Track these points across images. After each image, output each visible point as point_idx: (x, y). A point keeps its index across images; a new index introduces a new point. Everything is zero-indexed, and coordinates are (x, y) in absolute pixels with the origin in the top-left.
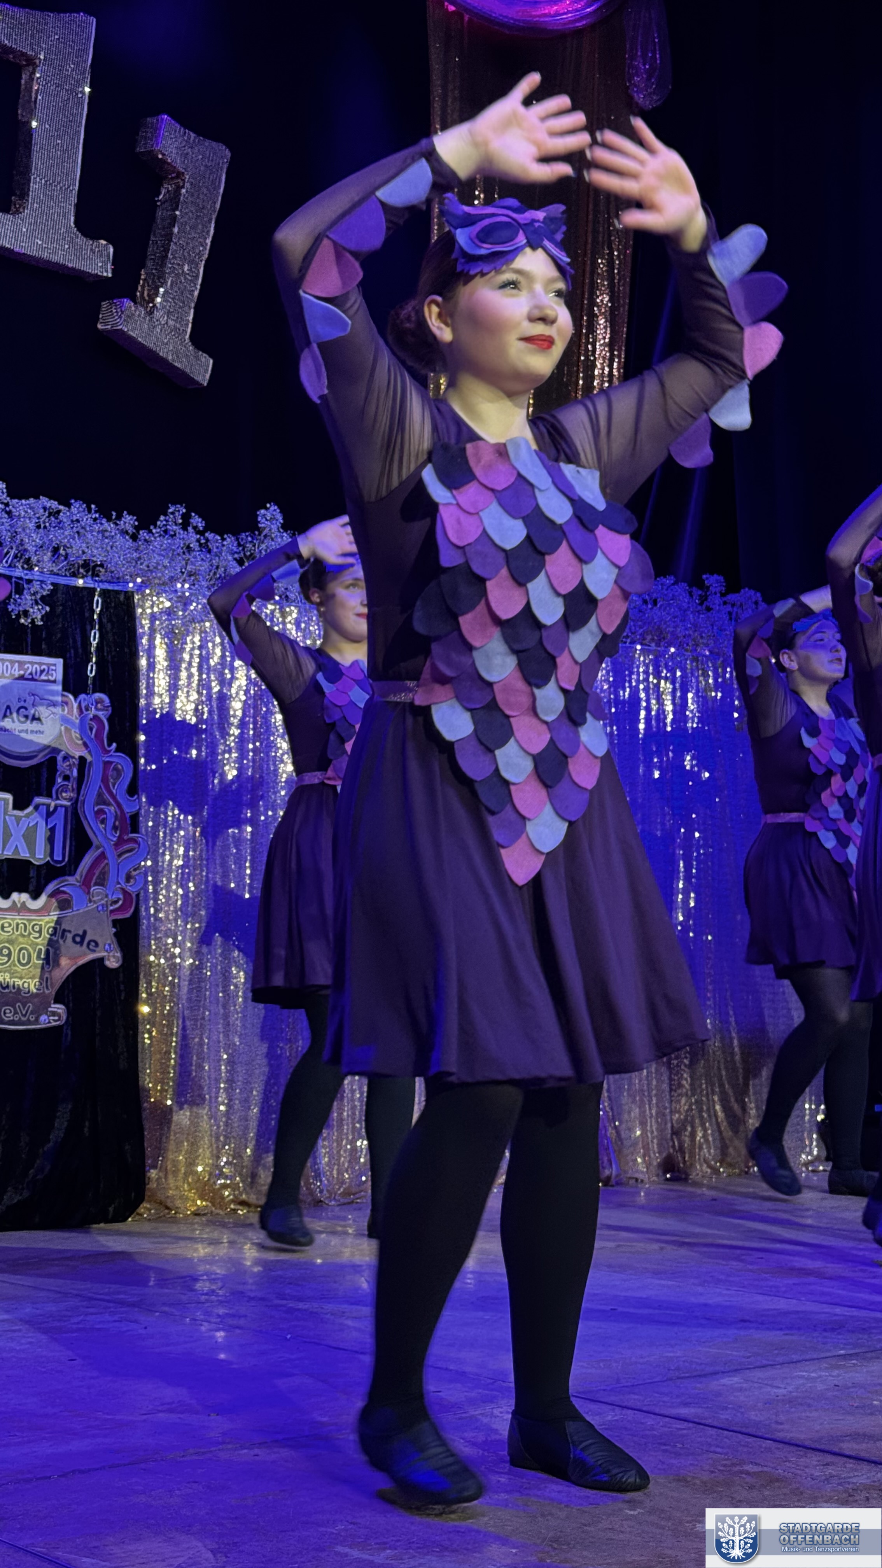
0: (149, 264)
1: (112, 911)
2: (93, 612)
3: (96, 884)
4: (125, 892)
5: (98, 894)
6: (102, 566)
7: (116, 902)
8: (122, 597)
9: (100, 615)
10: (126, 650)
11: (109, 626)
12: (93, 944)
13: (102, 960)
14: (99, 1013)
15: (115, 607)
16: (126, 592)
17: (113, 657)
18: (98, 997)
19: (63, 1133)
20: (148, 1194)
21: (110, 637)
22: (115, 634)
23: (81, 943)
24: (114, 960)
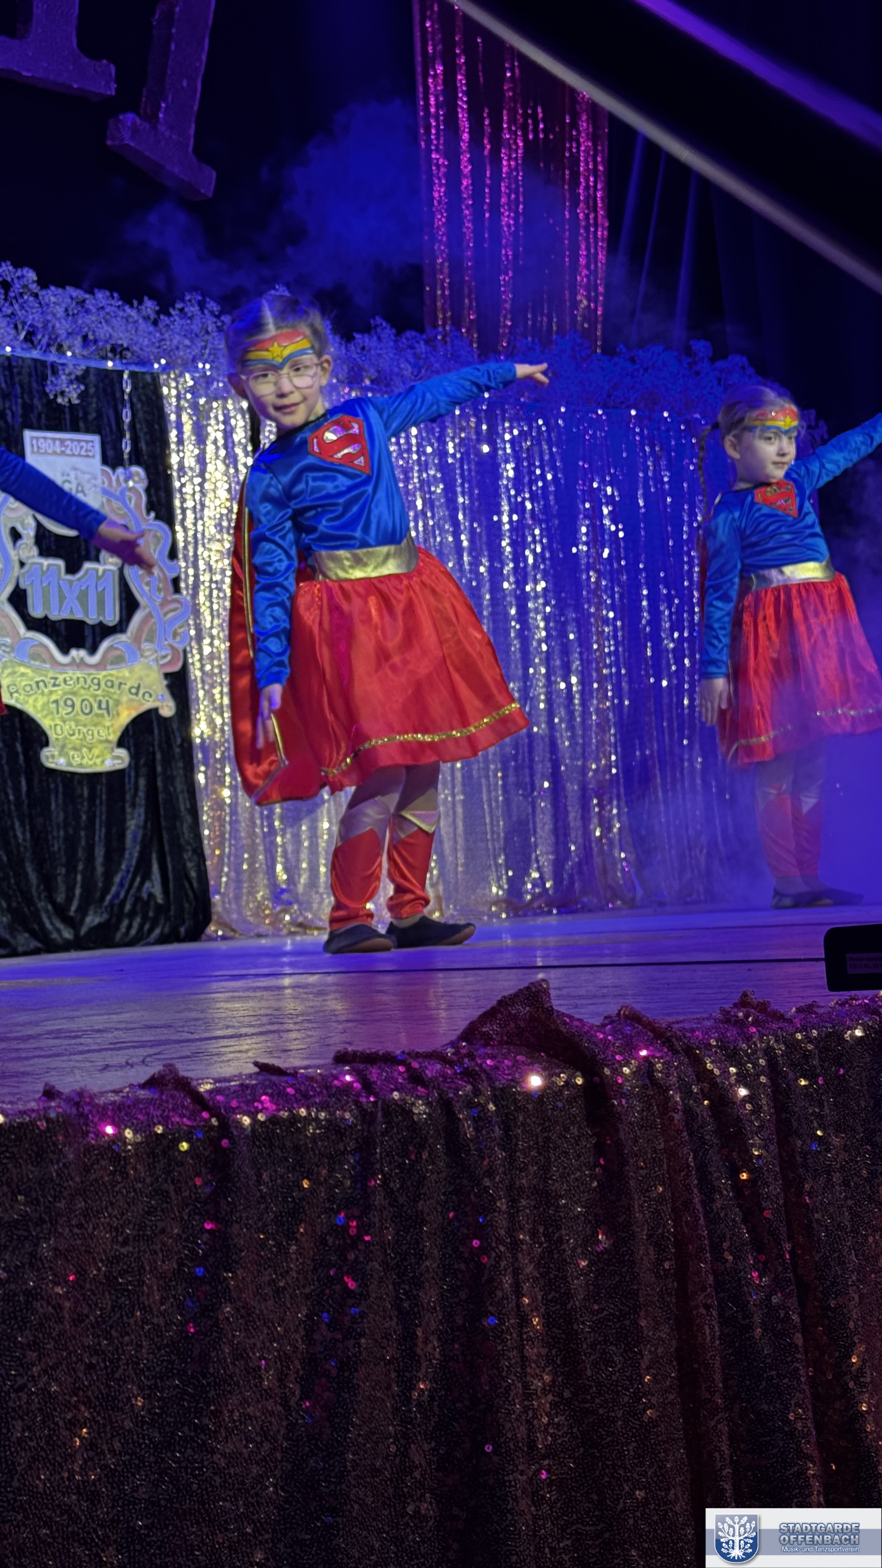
0: (150, 82)
1: (163, 666)
2: (123, 392)
3: (147, 640)
4: (172, 648)
5: (149, 650)
6: (127, 349)
7: (164, 657)
8: (148, 378)
9: (130, 395)
10: (156, 427)
11: (139, 406)
12: (147, 695)
13: (156, 710)
14: (158, 756)
15: (144, 387)
16: (152, 374)
17: (145, 434)
18: (156, 743)
19: (134, 862)
20: (215, 917)
21: (140, 414)
22: (145, 412)
23: (137, 694)
24: (168, 709)
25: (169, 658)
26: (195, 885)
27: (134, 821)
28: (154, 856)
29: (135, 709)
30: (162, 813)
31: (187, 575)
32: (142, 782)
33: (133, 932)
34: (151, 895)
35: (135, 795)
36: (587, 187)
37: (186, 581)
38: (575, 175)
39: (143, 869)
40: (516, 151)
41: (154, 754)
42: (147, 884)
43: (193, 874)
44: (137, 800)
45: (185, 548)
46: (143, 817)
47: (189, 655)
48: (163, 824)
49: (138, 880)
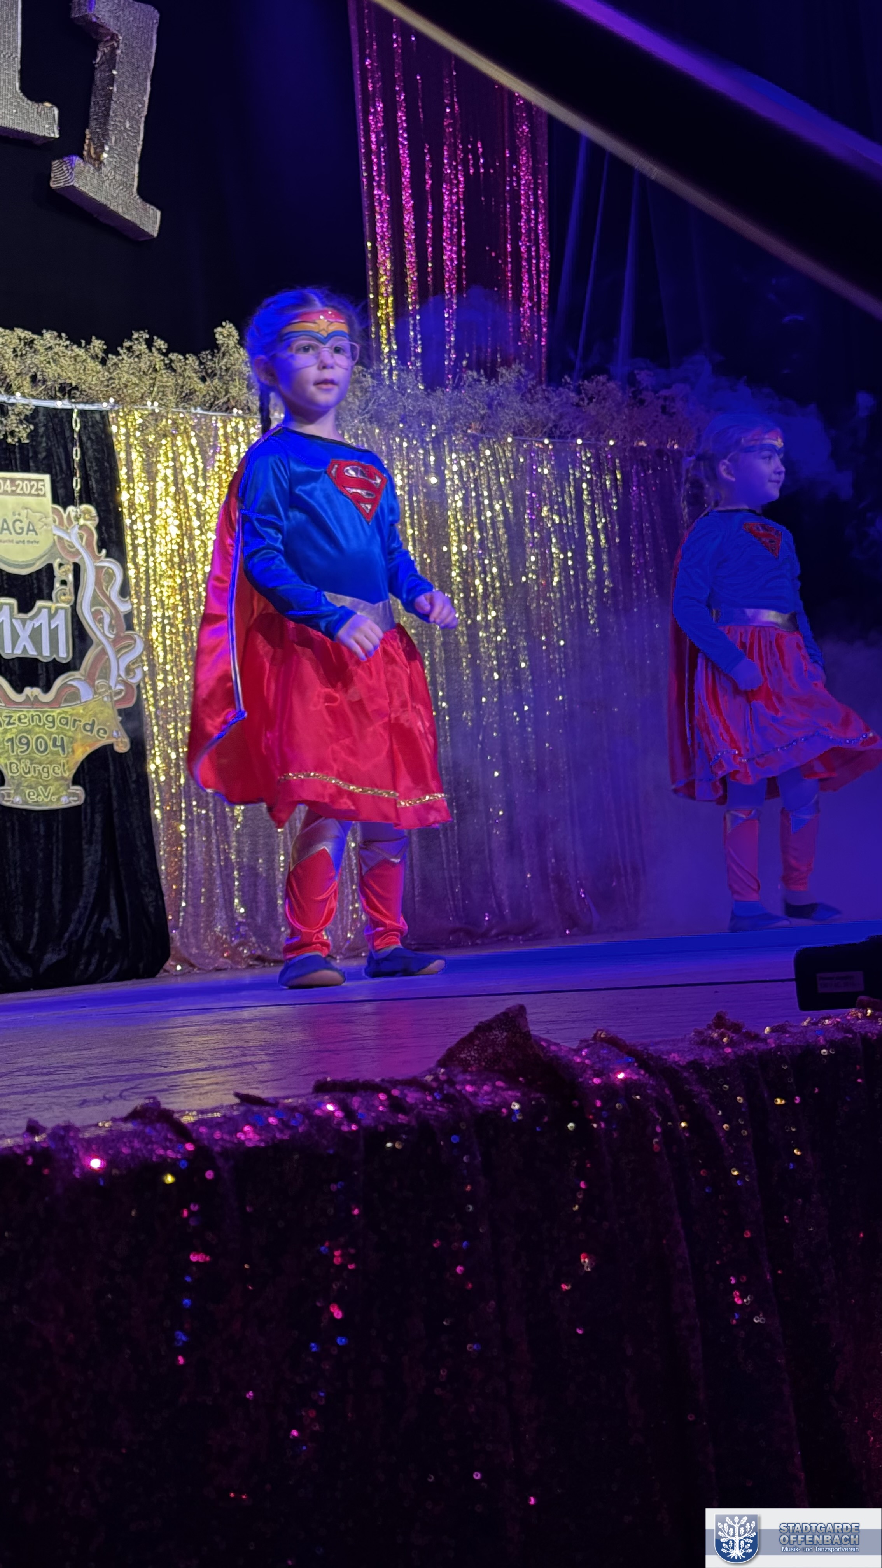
0: (93, 123)
1: (117, 701)
2: (72, 430)
3: (99, 678)
4: (125, 683)
5: (102, 686)
6: (76, 388)
7: (119, 693)
8: (98, 417)
9: (80, 433)
10: (106, 464)
11: (89, 444)
12: (102, 731)
13: (111, 746)
14: (114, 792)
15: (93, 426)
16: (101, 412)
17: (96, 472)
18: (112, 778)
19: (91, 899)
20: (173, 952)
21: (90, 453)
22: (95, 450)
23: (91, 731)
24: (122, 746)
25: (123, 694)
26: (153, 920)
27: (91, 858)
28: (112, 892)
29: (90, 746)
30: (119, 849)
31: (139, 612)
32: (98, 819)
33: (92, 968)
34: (109, 931)
35: (92, 833)
36: (528, 220)
37: (138, 617)
38: (517, 208)
39: (100, 906)
40: (457, 186)
41: (110, 789)
42: (106, 921)
43: (151, 909)
44: (94, 837)
45: (137, 584)
46: (100, 853)
47: (143, 691)
48: (120, 860)
49: (96, 916)
